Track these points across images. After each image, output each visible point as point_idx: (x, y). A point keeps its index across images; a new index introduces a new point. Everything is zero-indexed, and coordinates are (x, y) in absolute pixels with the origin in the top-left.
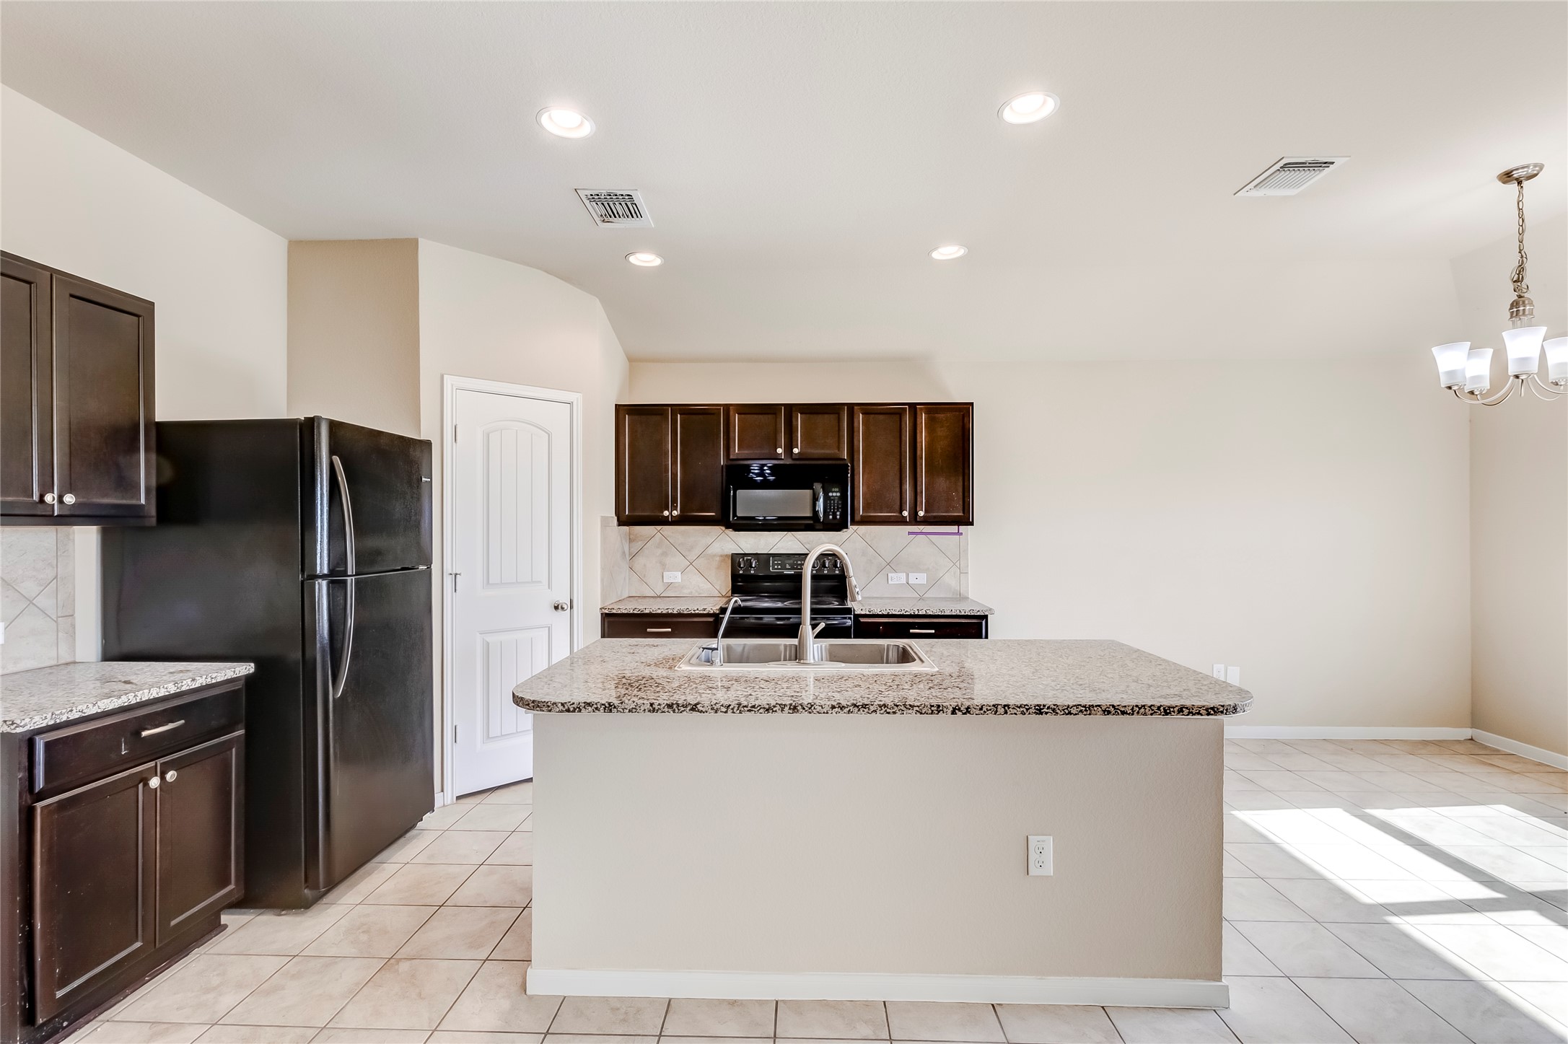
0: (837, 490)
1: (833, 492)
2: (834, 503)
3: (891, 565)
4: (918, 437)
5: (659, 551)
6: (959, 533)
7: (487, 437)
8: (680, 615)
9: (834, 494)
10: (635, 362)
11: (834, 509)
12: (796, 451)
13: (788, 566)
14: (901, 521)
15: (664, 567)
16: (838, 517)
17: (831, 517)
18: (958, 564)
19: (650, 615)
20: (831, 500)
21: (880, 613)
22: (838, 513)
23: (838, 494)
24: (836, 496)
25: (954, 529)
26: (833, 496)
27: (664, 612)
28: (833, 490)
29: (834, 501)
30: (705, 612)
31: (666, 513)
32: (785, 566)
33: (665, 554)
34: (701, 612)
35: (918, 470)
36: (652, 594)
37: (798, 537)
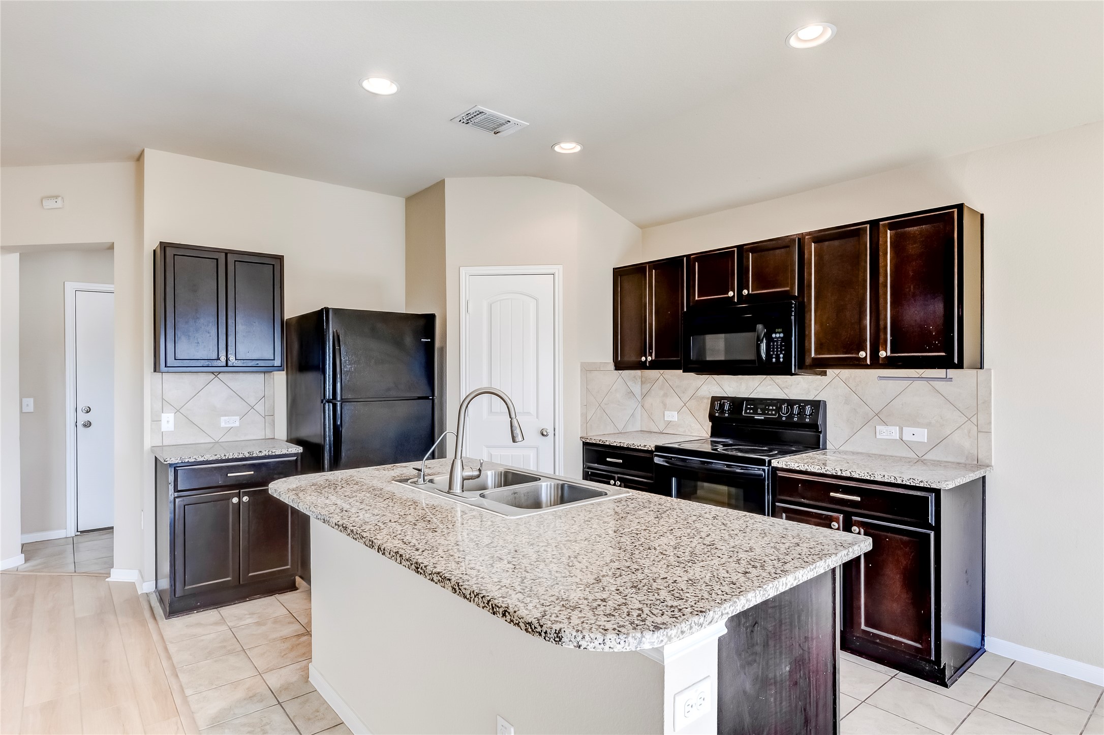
0: (780, 330)
1: (776, 333)
2: (777, 345)
3: (881, 416)
4: (881, 260)
5: (662, 393)
6: (946, 379)
7: (490, 306)
8: (628, 449)
9: (778, 335)
10: (645, 227)
11: (777, 351)
12: (745, 292)
13: (759, 411)
14: (859, 364)
15: (665, 407)
16: (781, 360)
17: (774, 360)
18: (974, 419)
19: (609, 446)
20: (774, 342)
21: (798, 469)
22: (781, 356)
23: (782, 335)
24: (780, 337)
25: (940, 373)
26: (776, 338)
27: (618, 445)
28: (777, 330)
29: (777, 343)
30: (645, 449)
31: (643, 359)
32: (757, 411)
33: (665, 395)
34: (643, 448)
35: (881, 301)
36: (656, 430)
37: (777, 381)
